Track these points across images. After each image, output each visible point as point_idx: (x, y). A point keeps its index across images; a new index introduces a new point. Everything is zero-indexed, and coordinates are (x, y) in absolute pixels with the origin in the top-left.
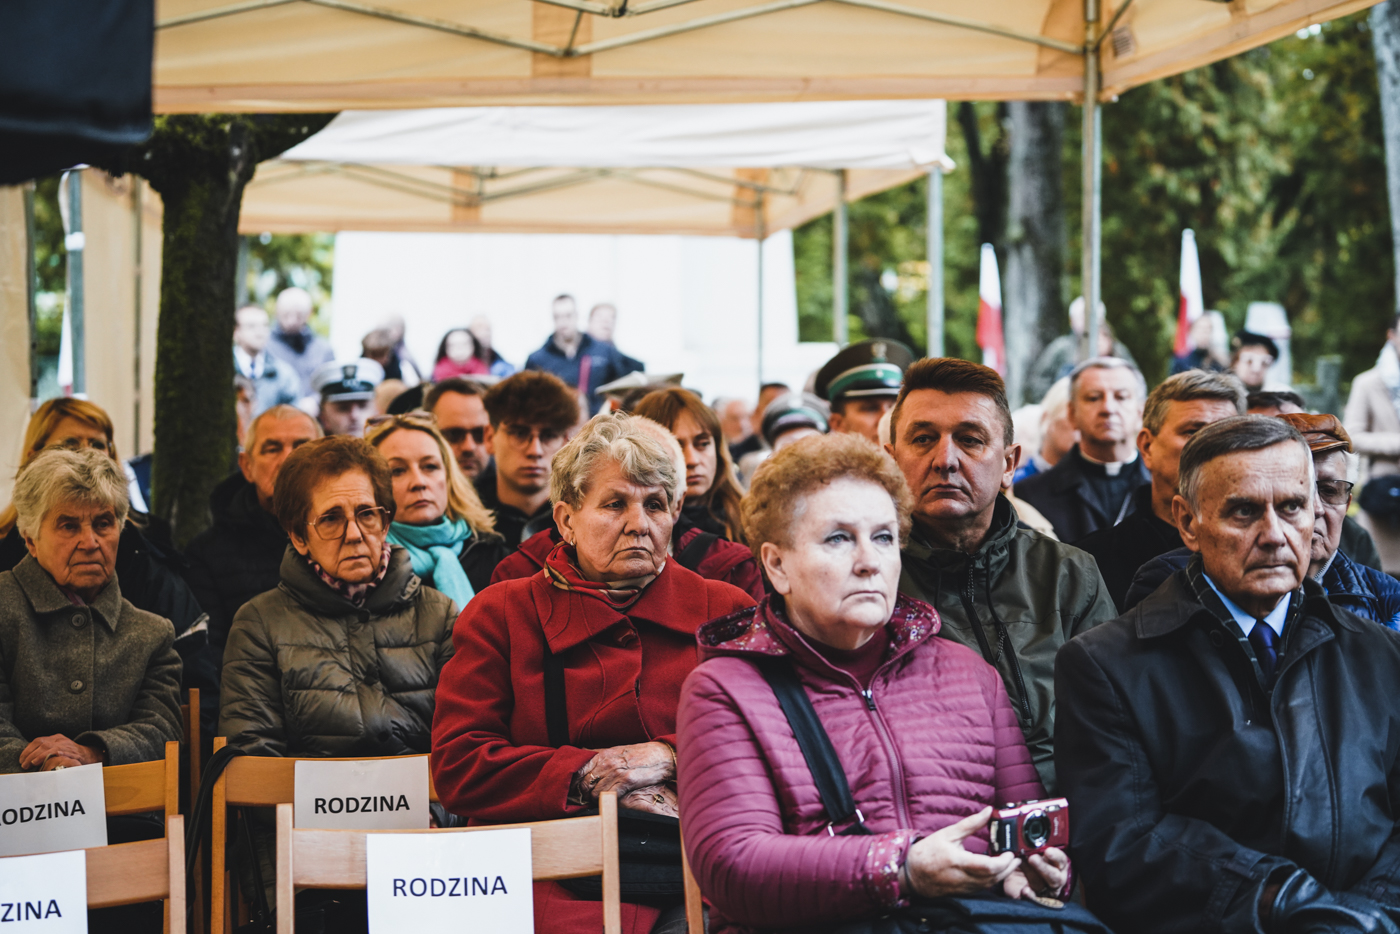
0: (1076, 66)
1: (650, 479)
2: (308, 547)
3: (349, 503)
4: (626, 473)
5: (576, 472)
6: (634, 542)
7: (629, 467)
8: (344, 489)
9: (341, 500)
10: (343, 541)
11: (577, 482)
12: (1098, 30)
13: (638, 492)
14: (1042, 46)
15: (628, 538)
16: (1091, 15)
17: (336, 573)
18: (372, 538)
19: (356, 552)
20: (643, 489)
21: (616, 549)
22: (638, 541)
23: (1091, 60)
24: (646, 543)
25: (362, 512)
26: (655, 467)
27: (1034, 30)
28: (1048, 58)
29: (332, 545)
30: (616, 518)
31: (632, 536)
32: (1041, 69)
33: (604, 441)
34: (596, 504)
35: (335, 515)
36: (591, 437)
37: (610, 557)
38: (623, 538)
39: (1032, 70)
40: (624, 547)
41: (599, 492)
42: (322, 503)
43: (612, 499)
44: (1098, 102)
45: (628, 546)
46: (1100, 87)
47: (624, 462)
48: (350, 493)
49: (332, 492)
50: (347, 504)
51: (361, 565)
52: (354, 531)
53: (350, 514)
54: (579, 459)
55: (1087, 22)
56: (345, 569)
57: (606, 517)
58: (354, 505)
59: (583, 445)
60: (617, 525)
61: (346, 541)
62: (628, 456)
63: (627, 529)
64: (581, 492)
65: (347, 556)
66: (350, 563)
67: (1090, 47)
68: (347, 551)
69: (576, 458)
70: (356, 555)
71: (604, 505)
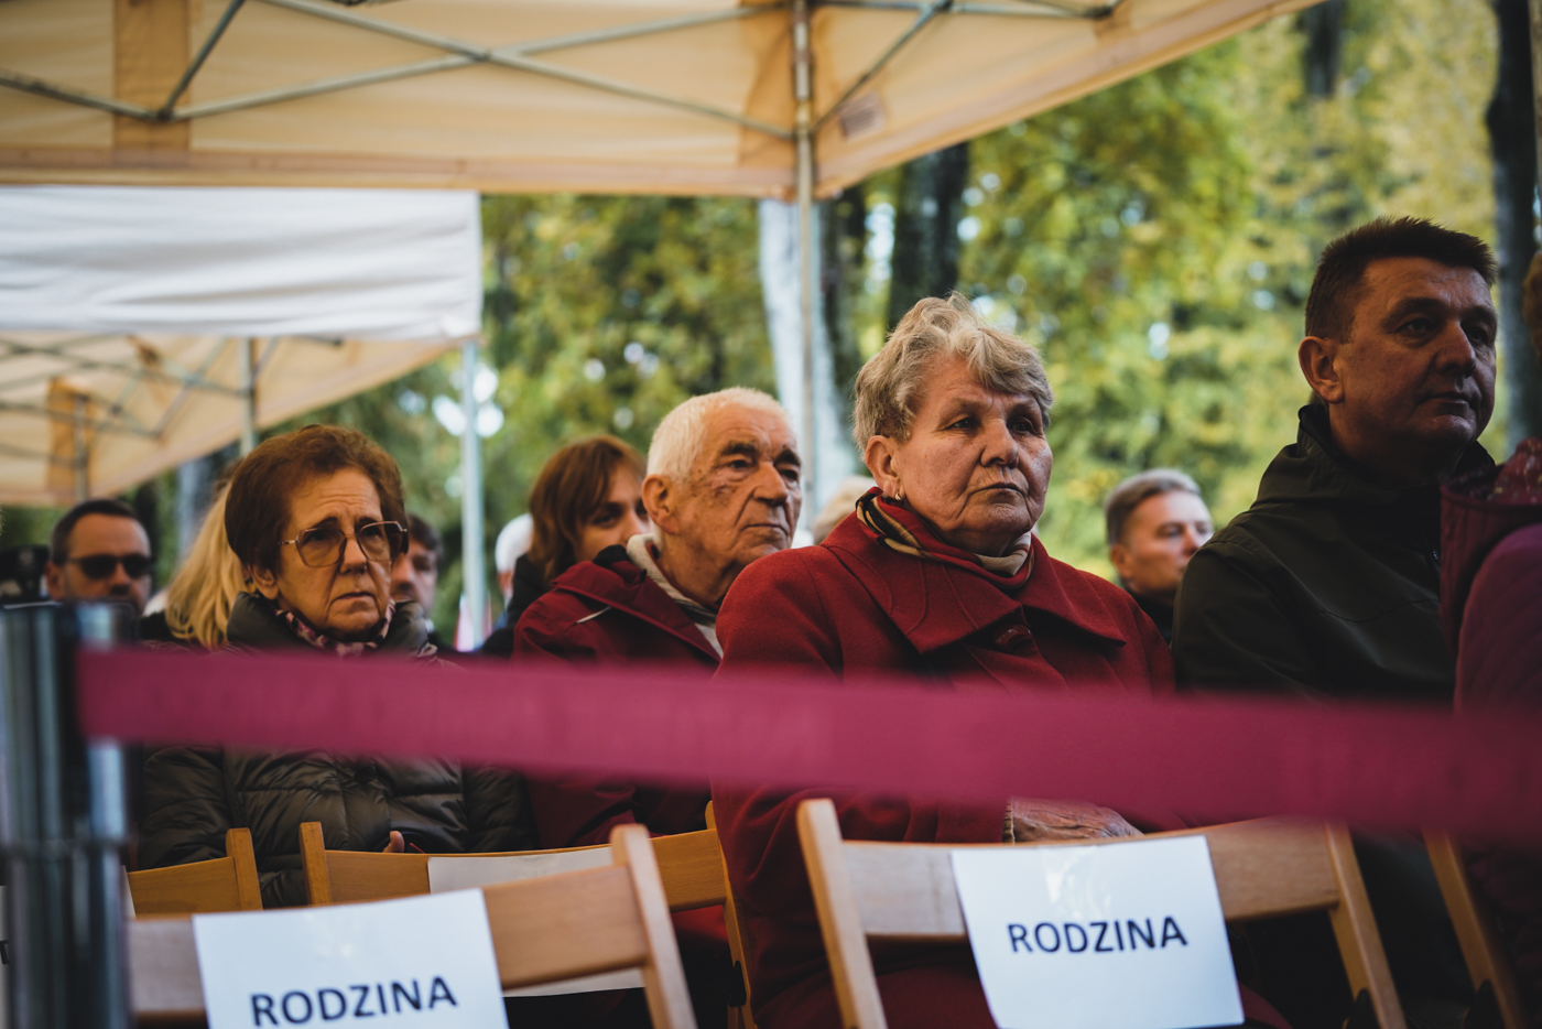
0: (783, 155)
1: (1014, 382)
2: (281, 584)
3: (348, 512)
4: (976, 374)
5: (899, 381)
6: (996, 477)
7: (982, 363)
8: (340, 492)
9: (335, 508)
10: (340, 570)
11: (901, 394)
12: (812, 113)
13: (999, 403)
14: (746, 128)
15: (989, 470)
16: (803, 91)
17: (327, 618)
18: (379, 569)
19: (357, 586)
20: (1005, 399)
21: (971, 488)
22: (1004, 475)
23: (804, 147)
24: (1016, 478)
25: (365, 528)
26: (1021, 364)
27: (736, 107)
28: (754, 142)
29: (321, 576)
30: (966, 443)
31: (995, 468)
32: (744, 158)
33: (938, 331)
34: (935, 425)
35: (327, 531)
36: (917, 326)
37: (961, 500)
38: (979, 472)
39: (732, 159)
40: (983, 485)
41: (937, 407)
42: (307, 513)
43: (958, 414)
44: (815, 200)
45: (989, 482)
46: (815, 181)
47: (974, 353)
48: (349, 499)
49: (322, 497)
50: (345, 515)
51: (364, 607)
52: (354, 553)
53: (349, 530)
54: (902, 360)
55: (796, 102)
56: (340, 612)
57: (950, 441)
58: (355, 517)
59: (907, 338)
60: (970, 452)
61: (343, 569)
62: (979, 346)
63: (986, 457)
64: (908, 411)
65: (342, 593)
66: (349, 602)
67: (803, 133)
68: (344, 585)
69: (897, 360)
70: (358, 590)
71: (946, 426)
